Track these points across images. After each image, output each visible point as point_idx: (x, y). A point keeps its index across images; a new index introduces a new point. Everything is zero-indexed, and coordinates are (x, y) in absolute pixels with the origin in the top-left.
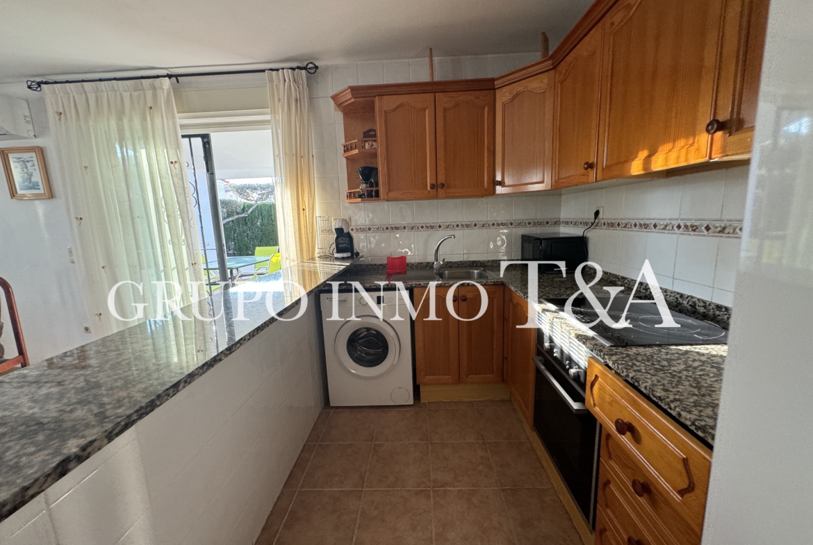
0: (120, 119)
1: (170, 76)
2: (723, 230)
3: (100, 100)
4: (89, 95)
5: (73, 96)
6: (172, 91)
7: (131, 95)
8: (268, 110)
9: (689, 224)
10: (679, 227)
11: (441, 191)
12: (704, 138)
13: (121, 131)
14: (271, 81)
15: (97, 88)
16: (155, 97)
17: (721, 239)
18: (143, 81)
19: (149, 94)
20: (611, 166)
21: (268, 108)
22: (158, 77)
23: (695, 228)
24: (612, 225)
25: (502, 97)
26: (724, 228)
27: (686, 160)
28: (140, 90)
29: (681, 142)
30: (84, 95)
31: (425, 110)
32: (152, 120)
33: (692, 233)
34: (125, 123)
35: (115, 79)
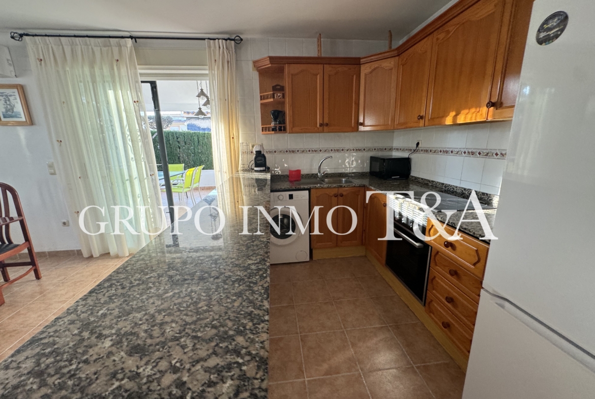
0: (92, 66)
1: (131, 37)
2: (487, 155)
3: (74, 52)
4: (65, 47)
5: (52, 47)
6: (133, 48)
7: (101, 49)
8: (207, 67)
9: (470, 151)
10: (465, 153)
11: (325, 128)
12: (484, 109)
13: (93, 76)
14: (210, 47)
15: (73, 42)
16: (120, 52)
17: (486, 159)
18: (111, 40)
19: (116, 50)
20: (434, 118)
21: (207, 65)
22: (122, 37)
23: (473, 153)
24: (427, 151)
25: (365, 70)
26: (488, 154)
27: (475, 119)
28: (108, 46)
29: (473, 110)
30: (61, 47)
31: (317, 75)
32: (119, 69)
33: (472, 156)
34: (96, 71)
35: (87, 36)
